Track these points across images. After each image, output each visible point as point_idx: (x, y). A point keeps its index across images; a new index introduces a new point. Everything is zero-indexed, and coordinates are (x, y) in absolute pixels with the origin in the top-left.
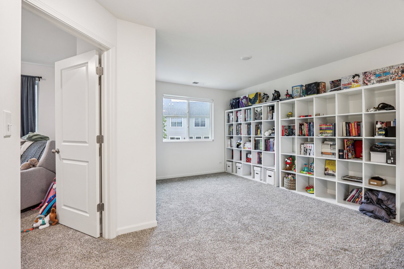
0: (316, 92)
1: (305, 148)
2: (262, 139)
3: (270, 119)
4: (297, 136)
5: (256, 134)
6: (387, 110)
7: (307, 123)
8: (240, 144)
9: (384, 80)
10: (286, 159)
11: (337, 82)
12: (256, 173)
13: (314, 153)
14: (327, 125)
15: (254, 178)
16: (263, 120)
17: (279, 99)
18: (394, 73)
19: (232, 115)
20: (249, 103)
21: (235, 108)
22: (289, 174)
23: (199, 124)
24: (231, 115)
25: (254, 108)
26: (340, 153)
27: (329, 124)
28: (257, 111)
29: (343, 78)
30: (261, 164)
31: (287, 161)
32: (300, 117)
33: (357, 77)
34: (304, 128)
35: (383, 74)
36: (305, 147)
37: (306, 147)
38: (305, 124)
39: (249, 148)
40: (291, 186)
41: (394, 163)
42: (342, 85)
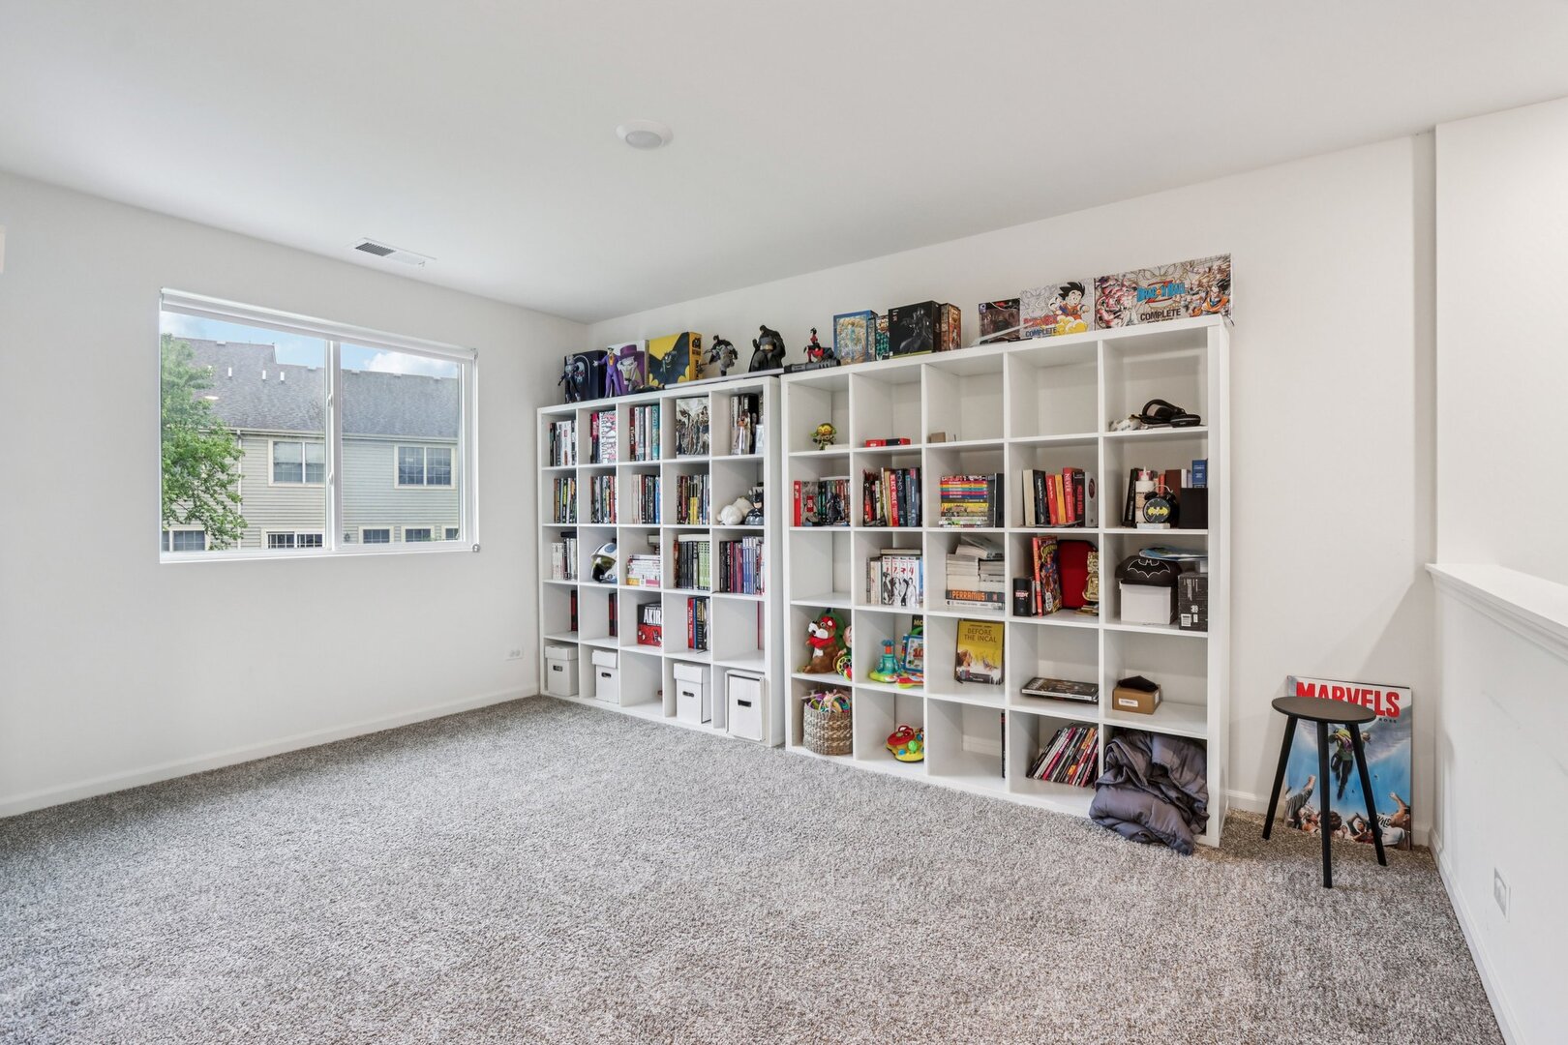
0: (932, 341)
1: (885, 575)
2: (709, 537)
3: (743, 452)
4: (858, 525)
5: (683, 517)
6: (1176, 425)
7: (893, 471)
8: (608, 563)
9: (1165, 314)
10: (812, 627)
11: (1006, 308)
12: (685, 693)
13: (921, 594)
14: (968, 480)
15: (674, 713)
16: (714, 454)
17: (779, 366)
18: (1196, 289)
19: (573, 430)
20: (651, 376)
21: (583, 399)
22: (823, 689)
23: (422, 472)
24: (563, 429)
25: (673, 401)
26: (1018, 594)
27: (976, 477)
28: (684, 413)
29: (1029, 295)
30: (704, 648)
31: (814, 632)
32: (868, 444)
33: (1078, 293)
34: (881, 492)
35: (1162, 292)
36: (885, 570)
37: (889, 572)
38: (886, 475)
39: (648, 582)
40: (833, 740)
41: (1202, 625)
42: (1022, 323)
